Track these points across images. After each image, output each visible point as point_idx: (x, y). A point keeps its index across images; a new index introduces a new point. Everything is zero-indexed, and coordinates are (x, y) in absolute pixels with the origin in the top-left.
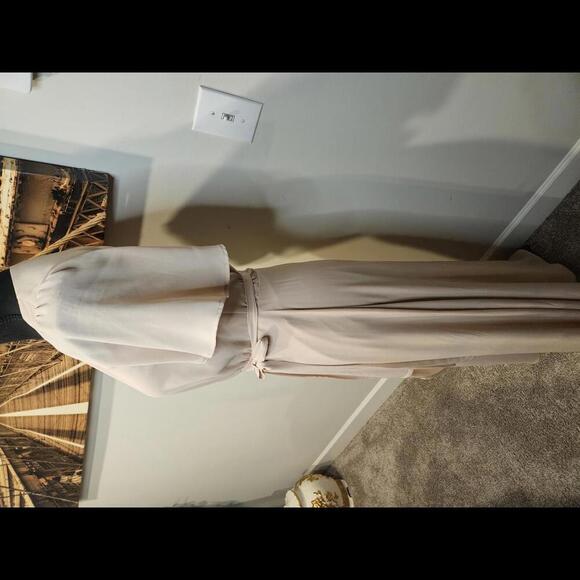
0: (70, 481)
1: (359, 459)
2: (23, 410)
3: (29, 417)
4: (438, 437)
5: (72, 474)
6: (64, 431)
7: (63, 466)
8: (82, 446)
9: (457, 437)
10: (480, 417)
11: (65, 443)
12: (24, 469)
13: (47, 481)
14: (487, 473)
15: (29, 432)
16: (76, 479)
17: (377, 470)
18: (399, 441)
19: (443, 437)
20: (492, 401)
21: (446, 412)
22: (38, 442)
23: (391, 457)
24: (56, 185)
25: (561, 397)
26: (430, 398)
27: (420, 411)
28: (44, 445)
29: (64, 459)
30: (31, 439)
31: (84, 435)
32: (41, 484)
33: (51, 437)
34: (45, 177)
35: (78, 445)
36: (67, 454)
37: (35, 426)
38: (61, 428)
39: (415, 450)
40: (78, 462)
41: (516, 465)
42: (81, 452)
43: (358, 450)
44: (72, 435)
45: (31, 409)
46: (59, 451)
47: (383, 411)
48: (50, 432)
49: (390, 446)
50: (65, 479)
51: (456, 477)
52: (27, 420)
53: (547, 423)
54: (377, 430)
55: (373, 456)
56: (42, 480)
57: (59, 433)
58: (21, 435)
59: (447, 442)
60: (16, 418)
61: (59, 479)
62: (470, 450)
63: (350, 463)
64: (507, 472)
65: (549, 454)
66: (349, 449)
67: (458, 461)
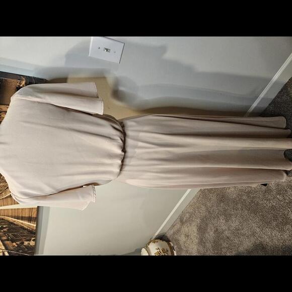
0: (29, 244)
1: (179, 231)
2: (4, 206)
3: (6, 209)
4: (218, 217)
5: (30, 240)
6: (25, 217)
7: (25, 236)
8: (35, 225)
9: (228, 217)
10: (239, 206)
11: (26, 223)
12: (5, 238)
13: (17, 244)
14: (243, 235)
15: (6, 218)
16: (32, 243)
17: (188, 236)
18: (198, 221)
19: (221, 218)
20: (244, 197)
21: (222, 204)
22: (12, 223)
23: (195, 229)
24: (18, 84)
25: (280, 194)
26: (214, 198)
27: (209, 204)
28: (15, 224)
29: (26, 233)
30: (8, 221)
31: (36, 219)
32: (14, 246)
33: (18, 220)
34: (13, 80)
35: (33, 225)
36: (27, 230)
37: (10, 214)
38: (24, 216)
39: (207, 225)
40: (33, 234)
41: (258, 230)
42: (35, 228)
43: (178, 226)
44: (30, 219)
45: (8, 205)
46: (23, 228)
47: (190, 205)
48: (18, 218)
49: (194, 223)
50: (26, 243)
51: (228, 238)
52: (6, 211)
53: (273, 208)
54: (187, 215)
55: (185, 229)
56: (14, 244)
57: (22, 218)
58: (3, 219)
59: (223, 220)
61: (23, 243)
62: (235, 223)
63: (174, 233)
64: (254, 234)
65: (274, 223)
66: (173, 226)
67: (229, 229)
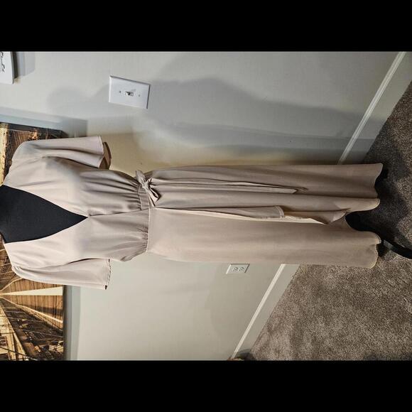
0: (56, 349)
1: (267, 344)
4: (316, 320)
5: (56, 344)
6: (48, 309)
7: (50, 337)
8: (62, 322)
9: (327, 317)
10: (341, 300)
11: (49, 318)
12: (24, 338)
13: (40, 348)
14: (350, 343)
15: (25, 308)
16: (60, 349)
17: (279, 352)
18: (291, 327)
19: (319, 319)
20: (347, 287)
21: (319, 299)
22: (32, 316)
23: (287, 341)
24: (30, 136)
25: (391, 277)
26: (308, 291)
27: (303, 302)
28: (36, 319)
29: (50, 332)
30: (27, 313)
31: (62, 312)
32: (36, 351)
33: (40, 313)
35: (59, 321)
36: (52, 328)
37: (29, 303)
38: (46, 306)
39: (302, 332)
40: (61, 334)
41: (368, 334)
42: (61, 326)
43: (263, 340)
44: (54, 312)
45: (26, 290)
46: (45, 324)
47: (280, 305)
48: (39, 309)
49: (286, 332)
50: (52, 348)
51: (330, 349)
52: (23, 299)
53: (385, 298)
54: (277, 321)
55: (275, 341)
56: (37, 348)
57: (45, 310)
58: (21, 310)
59: (322, 323)
60: (16, 296)
61: (47, 347)
62: (337, 327)
63: (261, 349)
64: (363, 339)
65: (388, 322)
66: (260, 338)
67: (331, 337)
